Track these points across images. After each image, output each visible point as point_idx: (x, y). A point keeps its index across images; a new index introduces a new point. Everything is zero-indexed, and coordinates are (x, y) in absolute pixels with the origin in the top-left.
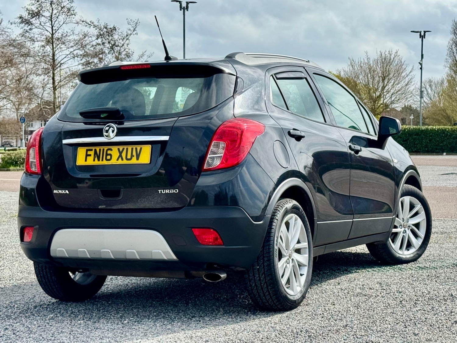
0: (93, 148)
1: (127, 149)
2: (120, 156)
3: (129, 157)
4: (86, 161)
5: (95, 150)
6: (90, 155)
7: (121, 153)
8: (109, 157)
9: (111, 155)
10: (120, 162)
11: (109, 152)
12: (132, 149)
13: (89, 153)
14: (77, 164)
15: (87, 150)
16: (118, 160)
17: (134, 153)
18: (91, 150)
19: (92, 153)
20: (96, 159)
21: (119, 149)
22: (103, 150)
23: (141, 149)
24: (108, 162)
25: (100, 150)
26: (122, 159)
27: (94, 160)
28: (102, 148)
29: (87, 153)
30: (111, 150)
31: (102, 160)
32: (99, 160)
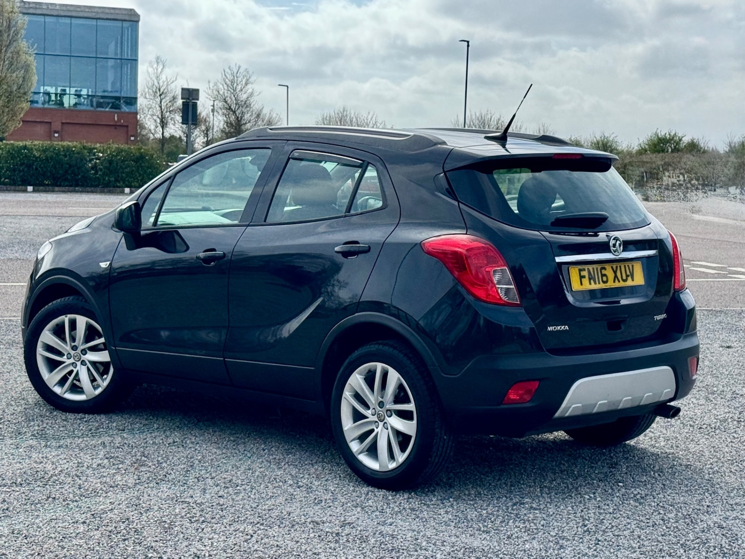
0: (586, 267)
1: (620, 267)
2: (616, 277)
3: (624, 277)
4: (581, 284)
5: (588, 269)
6: (584, 277)
7: (615, 272)
8: (605, 279)
9: (605, 275)
10: (617, 285)
11: (604, 272)
12: (625, 266)
13: (583, 273)
14: (573, 290)
15: (580, 270)
16: (614, 282)
17: (628, 273)
18: (584, 270)
19: (585, 273)
20: (592, 281)
21: (612, 267)
22: (597, 269)
23: (633, 266)
24: (606, 284)
25: (593, 269)
26: (619, 281)
27: (590, 284)
28: (595, 266)
29: (580, 274)
30: (605, 269)
31: (599, 283)
32: (595, 283)
